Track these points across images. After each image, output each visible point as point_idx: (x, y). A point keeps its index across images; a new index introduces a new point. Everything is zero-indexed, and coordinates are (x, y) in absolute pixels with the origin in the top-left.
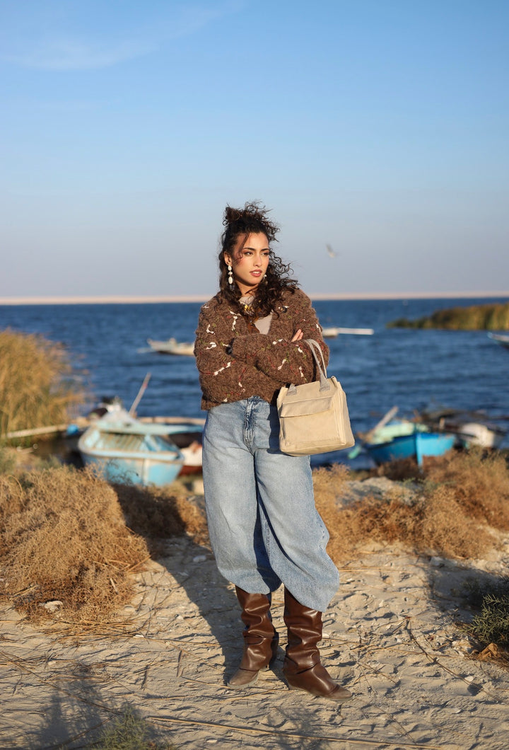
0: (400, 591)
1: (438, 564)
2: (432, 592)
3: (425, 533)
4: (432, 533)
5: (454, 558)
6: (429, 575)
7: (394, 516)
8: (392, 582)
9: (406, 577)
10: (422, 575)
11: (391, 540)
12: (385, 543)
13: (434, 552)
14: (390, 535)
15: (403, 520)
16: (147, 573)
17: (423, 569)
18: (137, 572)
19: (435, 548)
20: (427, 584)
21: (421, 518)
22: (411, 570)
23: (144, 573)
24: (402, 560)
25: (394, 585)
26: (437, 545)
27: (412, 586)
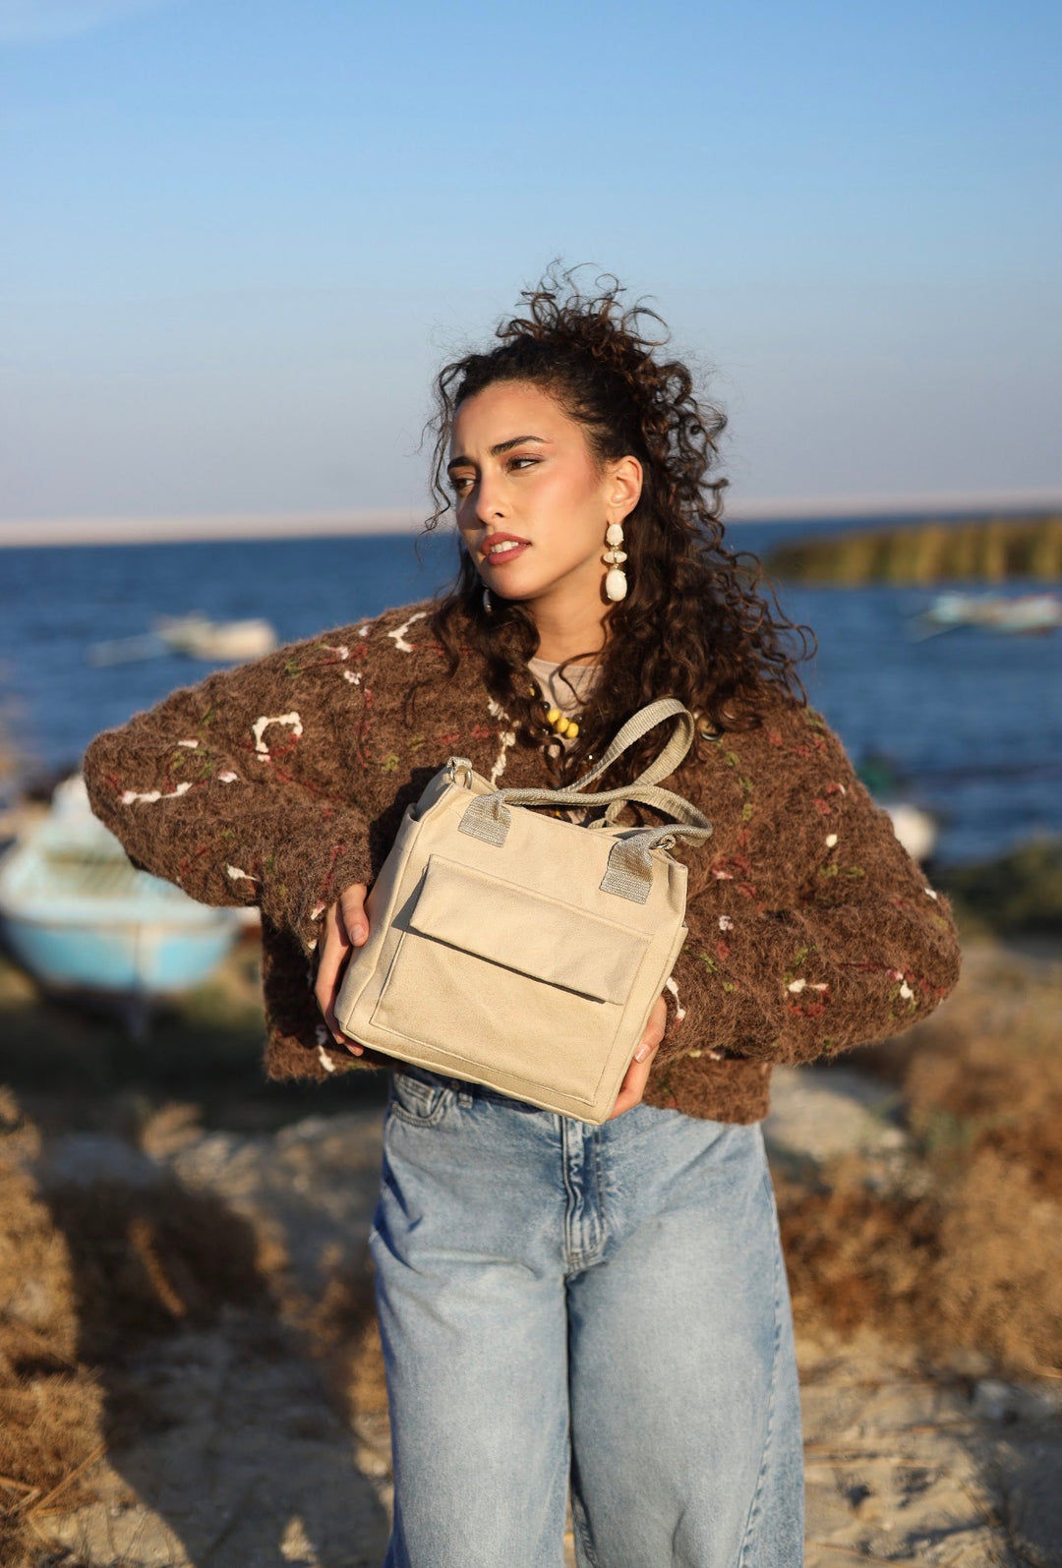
0: (912, 1555)
1: (997, 1412)
2: (1009, 1545)
3: (950, 1306)
4: (967, 1306)
5: (1036, 1379)
6: (982, 1465)
7: (850, 1248)
8: (879, 1512)
9: (914, 1484)
10: (964, 1468)
11: (847, 1327)
12: (831, 1338)
13: (974, 1363)
14: (843, 1313)
15: (877, 1260)
16: (98, 1507)
17: (960, 1438)
18: (64, 1508)
19: (979, 1346)
20: (986, 1507)
21: (936, 1253)
22: (929, 1450)
23: (85, 1512)
24: (892, 1407)
25: (887, 1526)
26: (987, 1340)
27: (944, 1524)
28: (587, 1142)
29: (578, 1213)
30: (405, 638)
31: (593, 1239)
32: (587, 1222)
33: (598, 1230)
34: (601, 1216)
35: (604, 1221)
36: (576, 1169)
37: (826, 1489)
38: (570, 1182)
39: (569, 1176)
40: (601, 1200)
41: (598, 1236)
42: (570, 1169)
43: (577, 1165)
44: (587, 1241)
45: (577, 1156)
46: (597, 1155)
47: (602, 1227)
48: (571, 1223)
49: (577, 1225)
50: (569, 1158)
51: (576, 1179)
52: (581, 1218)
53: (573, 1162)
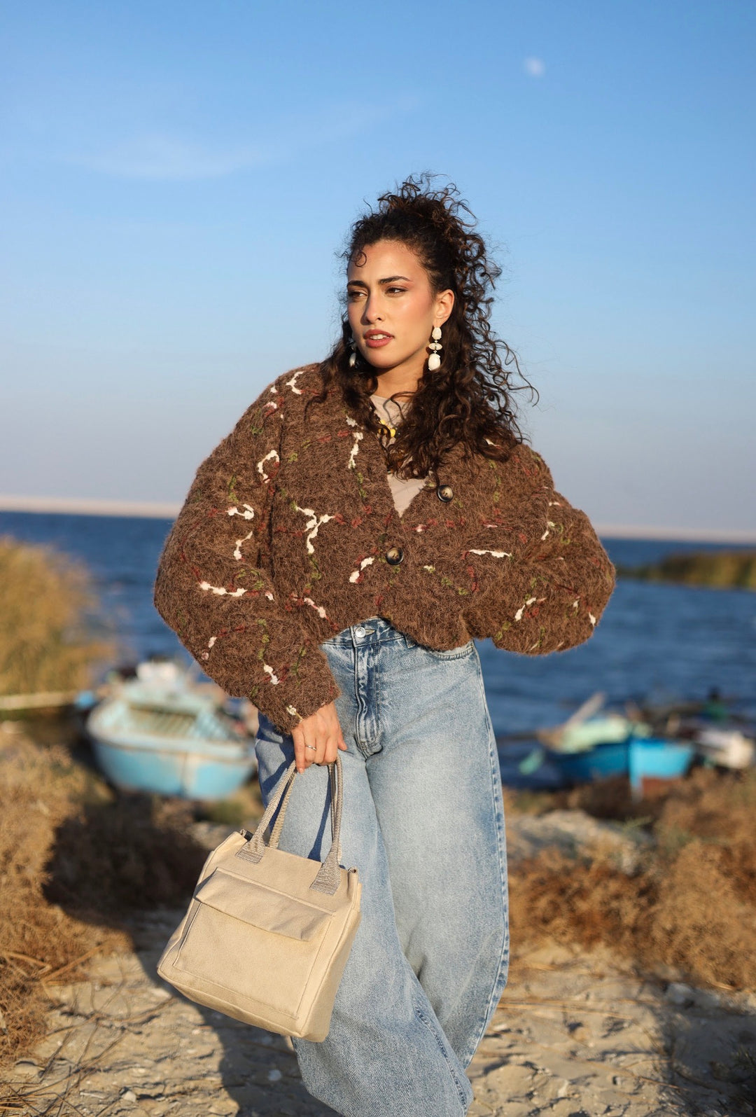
0: (603, 1060)
1: (680, 1000)
2: (670, 1065)
3: (658, 934)
4: (671, 933)
5: (712, 987)
6: (663, 1023)
7: (597, 895)
8: (587, 1037)
9: (616, 1026)
10: (650, 1023)
11: (590, 943)
12: (577, 948)
13: (672, 973)
14: (588, 933)
15: (614, 904)
16: (88, 984)
17: (652, 1009)
18: (64, 981)
19: (676, 963)
20: (659, 1044)
21: (652, 902)
22: (627, 1011)
23: (79, 985)
24: (610, 988)
25: (591, 1045)
26: (681, 958)
27: (628, 1049)
28: (370, 671)
29: (363, 715)
30: (297, 386)
31: (372, 733)
32: (368, 721)
33: (375, 728)
34: (378, 719)
35: (379, 722)
36: (362, 687)
37: (555, 1022)
38: (359, 695)
39: (358, 691)
40: (378, 709)
41: (376, 732)
42: (359, 686)
43: (363, 684)
44: (369, 735)
45: (363, 678)
46: (377, 680)
47: (378, 726)
48: (359, 721)
49: (362, 722)
50: (358, 679)
51: (362, 693)
52: (365, 719)
53: (360, 682)
